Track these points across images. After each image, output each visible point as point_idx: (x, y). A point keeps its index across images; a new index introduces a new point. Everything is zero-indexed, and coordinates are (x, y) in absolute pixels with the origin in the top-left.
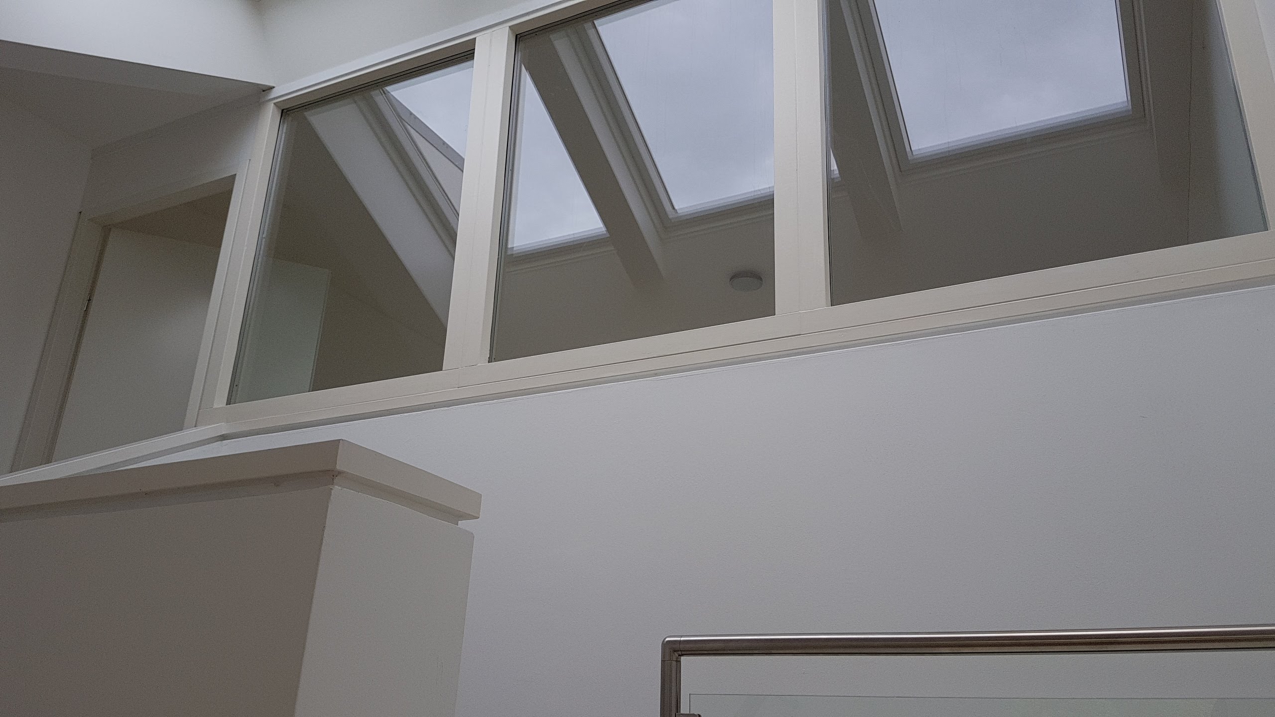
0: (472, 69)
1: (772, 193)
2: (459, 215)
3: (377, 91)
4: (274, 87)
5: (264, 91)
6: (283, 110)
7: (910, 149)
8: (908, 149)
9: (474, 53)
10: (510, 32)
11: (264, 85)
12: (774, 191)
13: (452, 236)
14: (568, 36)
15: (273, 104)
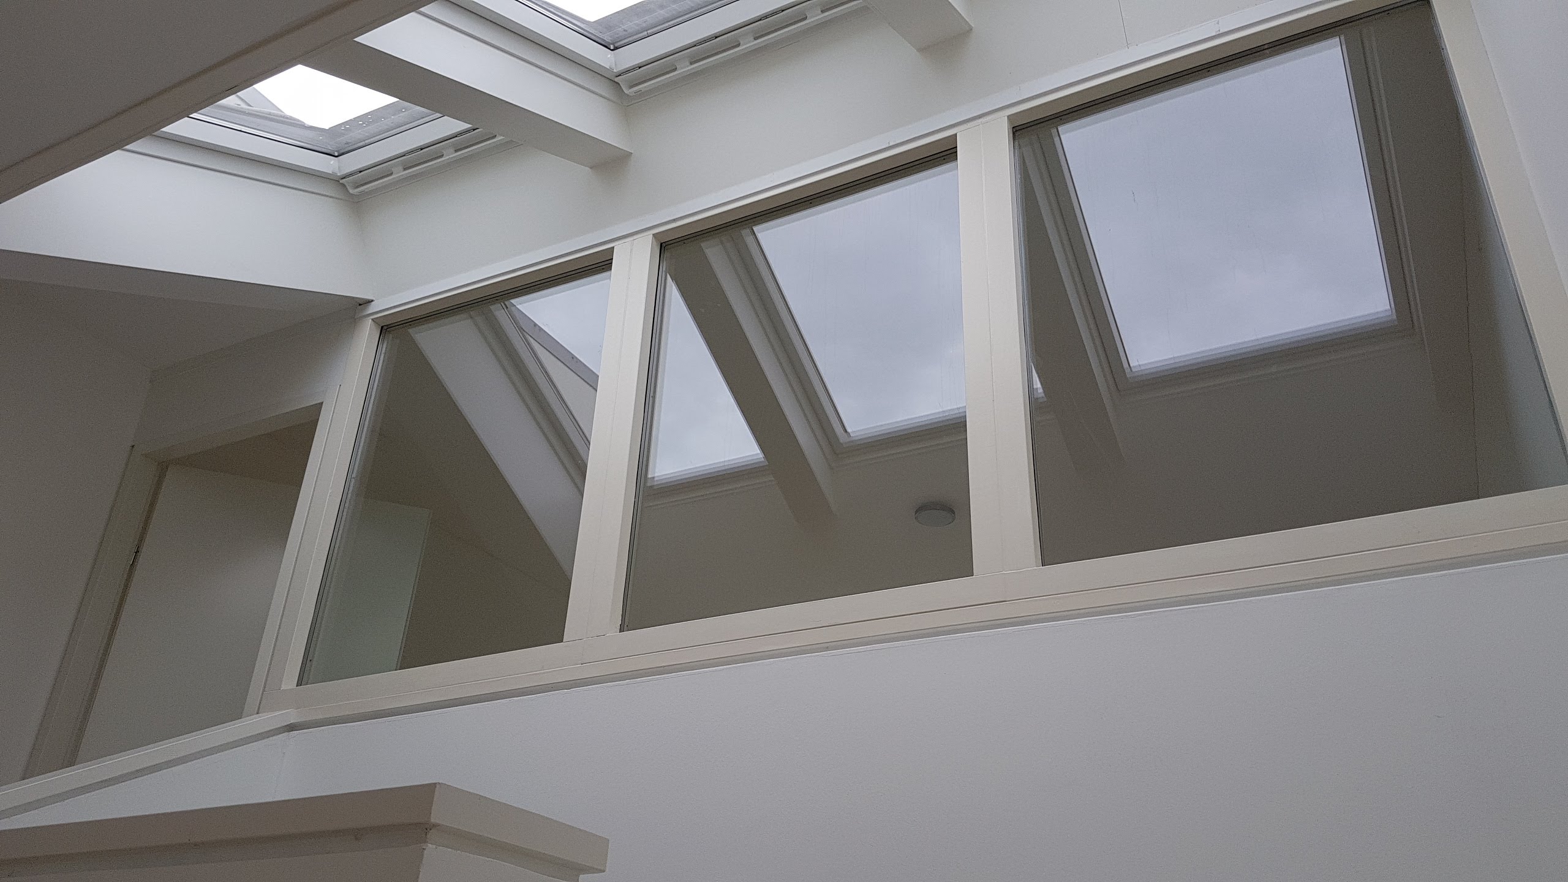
0: (609, 280)
1: (962, 415)
2: (590, 444)
3: (496, 306)
4: (372, 301)
5: (360, 305)
6: (382, 327)
7: (1128, 365)
8: (1125, 365)
9: (612, 263)
10: (654, 241)
11: (363, 299)
12: (965, 412)
13: (581, 468)
14: (722, 243)
15: (370, 320)
